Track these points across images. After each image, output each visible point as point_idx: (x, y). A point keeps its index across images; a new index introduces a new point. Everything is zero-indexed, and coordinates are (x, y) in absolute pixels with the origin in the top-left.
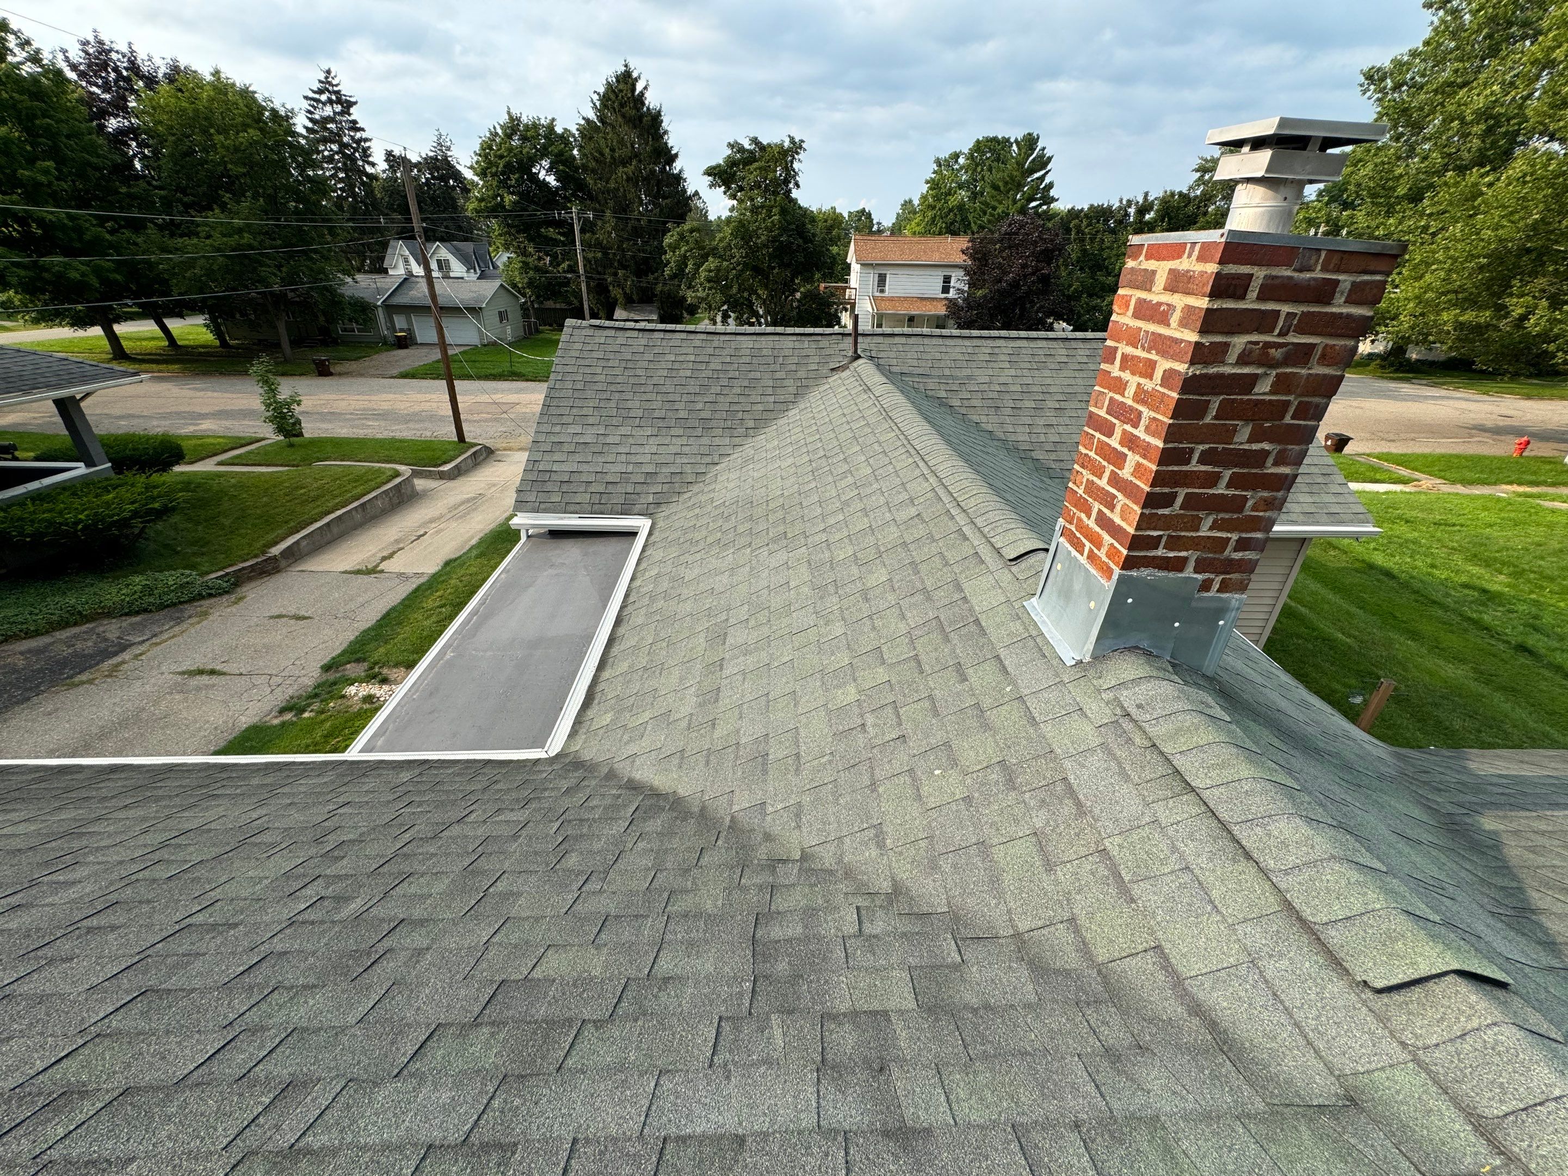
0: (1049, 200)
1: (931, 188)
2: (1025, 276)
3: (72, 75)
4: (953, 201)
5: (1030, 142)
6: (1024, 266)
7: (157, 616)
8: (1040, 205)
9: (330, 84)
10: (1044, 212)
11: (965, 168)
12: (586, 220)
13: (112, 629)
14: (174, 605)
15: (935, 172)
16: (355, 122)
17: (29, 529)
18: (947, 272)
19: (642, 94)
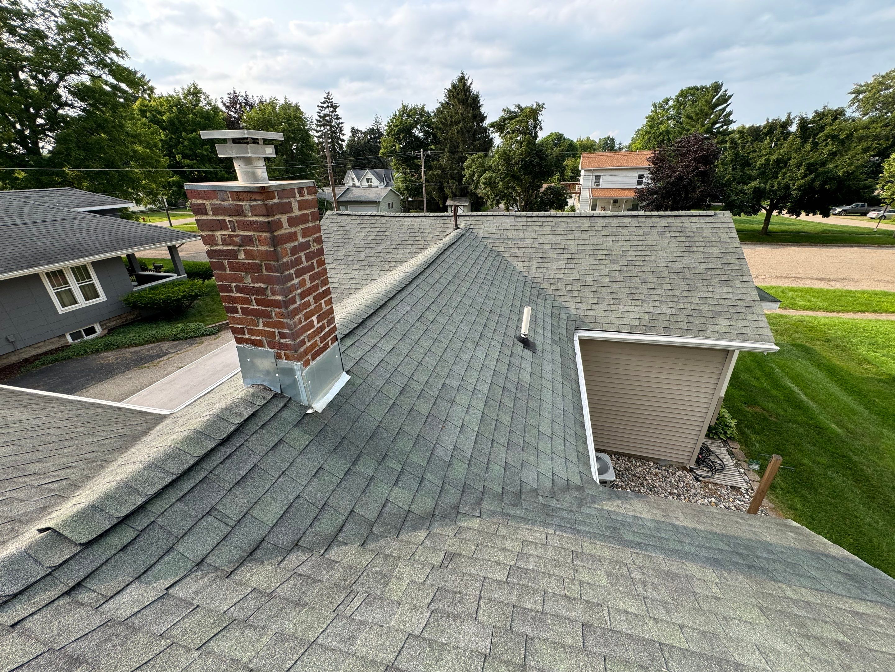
0: (728, 122)
1: (648, 121)
2: (688, 173)
3: (224, 109)
4: (662, 128)
5: (717, 87)
6: (688, 166)
7: (184, 342)
8: (722, 126)
9: (329, 99)
10: (725, 130)
11: (674, 107)
12: (428, 155)
13: (165, 346)
14: (192, 337)
15: (652, 111)
16: (337, 115)
17: (144, 301)
18: (641, 172)
19: (469, 87)
